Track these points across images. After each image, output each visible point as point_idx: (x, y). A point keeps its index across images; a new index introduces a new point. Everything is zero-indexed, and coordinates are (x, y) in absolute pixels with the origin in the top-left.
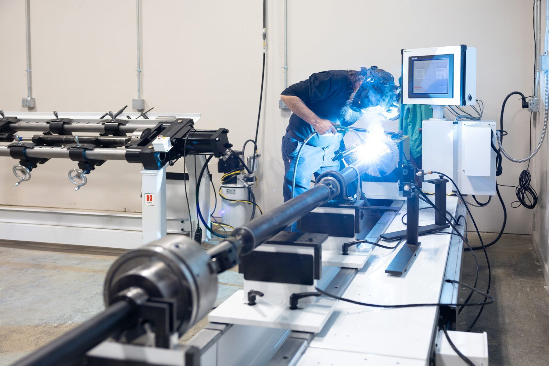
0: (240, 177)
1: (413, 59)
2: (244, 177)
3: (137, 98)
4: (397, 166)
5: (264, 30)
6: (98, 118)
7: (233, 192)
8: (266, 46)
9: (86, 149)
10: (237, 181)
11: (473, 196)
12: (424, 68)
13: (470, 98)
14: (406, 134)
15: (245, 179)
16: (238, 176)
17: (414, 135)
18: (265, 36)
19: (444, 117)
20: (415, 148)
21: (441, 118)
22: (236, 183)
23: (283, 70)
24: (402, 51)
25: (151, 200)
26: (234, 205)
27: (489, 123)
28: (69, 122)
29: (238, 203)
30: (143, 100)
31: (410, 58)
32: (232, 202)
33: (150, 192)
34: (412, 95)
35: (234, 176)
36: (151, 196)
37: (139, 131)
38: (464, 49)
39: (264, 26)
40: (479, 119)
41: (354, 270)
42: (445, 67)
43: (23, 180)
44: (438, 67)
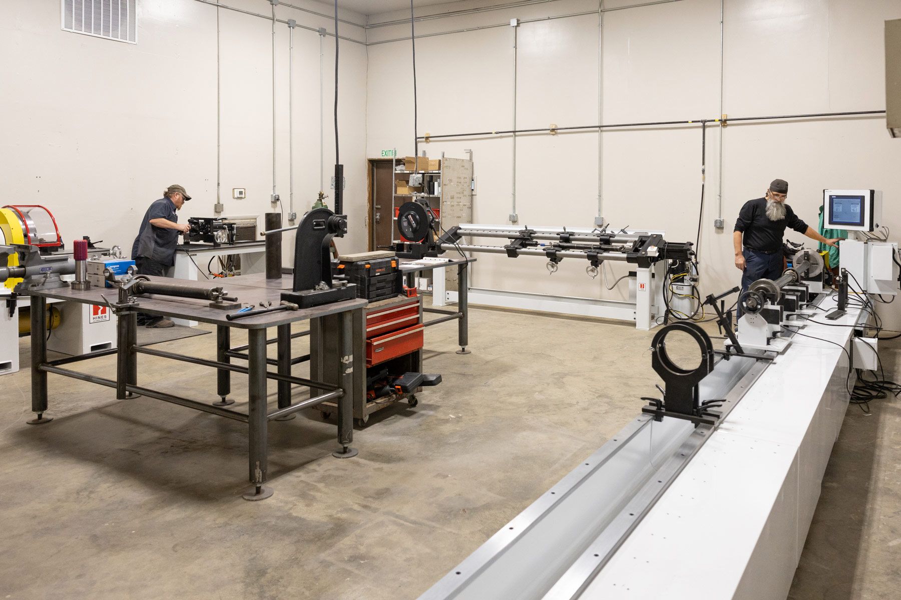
0: (687, 278)
1: (833, 197)
2: (690, 278)
3: (597, 216)
4: (822, 271)
5: (703, 167)
6: (590, 232)
7: (681, 289)
8: (704, 179)
9: (598, 253)
10: (685, 281)
11: (880, 295)
12: (841, 204)
13: (877, 226)
14: (825, 250)
15: (691, 280)
16: (685, 277)
17: (831, 250)
18: (703, 171)
19: (857, 239)
20: (832, 260)
21: (854, 239)
22: (683, 282)
23: (718, 197)
24: (824, 191)
25: (643, 287)
26: (682, 298)
27: (892, 243)
28: (572, 234)
29: (686, 297)
30: (603, 218)
31: (830, 196)
32: (681, 296)
33: (642, 282)
34: (831, 222)
35: (681, 277)
36: (643, 285)
37: (631, 242)
38: (872, 192)
39: (703, 164)
40: (885, 241)
41: (776, 353)
42: (858, 204)
43: (552, 271)
44: (852, 204)
